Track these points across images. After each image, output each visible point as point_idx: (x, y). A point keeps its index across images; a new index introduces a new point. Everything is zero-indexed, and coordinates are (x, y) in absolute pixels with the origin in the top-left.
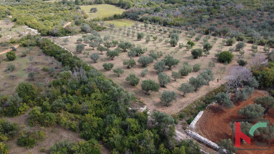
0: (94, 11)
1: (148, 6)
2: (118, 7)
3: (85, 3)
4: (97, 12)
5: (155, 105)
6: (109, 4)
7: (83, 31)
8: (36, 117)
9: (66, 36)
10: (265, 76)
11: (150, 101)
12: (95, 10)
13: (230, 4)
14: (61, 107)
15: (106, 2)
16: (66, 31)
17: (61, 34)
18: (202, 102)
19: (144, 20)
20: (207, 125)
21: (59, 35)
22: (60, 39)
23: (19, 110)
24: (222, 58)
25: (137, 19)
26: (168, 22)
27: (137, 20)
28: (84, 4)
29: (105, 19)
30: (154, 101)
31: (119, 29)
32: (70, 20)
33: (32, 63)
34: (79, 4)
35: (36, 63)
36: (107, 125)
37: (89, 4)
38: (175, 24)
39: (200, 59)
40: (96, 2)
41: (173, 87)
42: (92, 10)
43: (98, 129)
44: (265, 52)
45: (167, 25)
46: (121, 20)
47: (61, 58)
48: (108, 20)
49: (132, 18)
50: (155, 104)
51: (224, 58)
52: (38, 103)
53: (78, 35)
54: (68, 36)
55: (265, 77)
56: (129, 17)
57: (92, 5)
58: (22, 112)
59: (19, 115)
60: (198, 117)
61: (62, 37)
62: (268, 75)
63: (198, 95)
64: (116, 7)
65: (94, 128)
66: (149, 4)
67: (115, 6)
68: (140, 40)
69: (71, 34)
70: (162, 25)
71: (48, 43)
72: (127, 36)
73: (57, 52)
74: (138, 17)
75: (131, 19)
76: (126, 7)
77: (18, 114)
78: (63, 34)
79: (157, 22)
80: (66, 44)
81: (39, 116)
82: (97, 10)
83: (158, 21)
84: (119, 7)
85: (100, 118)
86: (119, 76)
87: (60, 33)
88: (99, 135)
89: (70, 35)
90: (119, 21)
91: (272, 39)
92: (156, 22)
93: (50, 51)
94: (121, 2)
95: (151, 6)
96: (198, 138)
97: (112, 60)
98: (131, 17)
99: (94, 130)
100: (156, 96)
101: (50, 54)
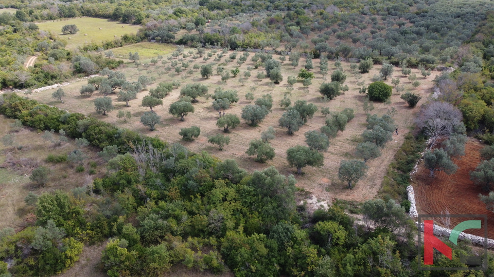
0: (70, 32)
1: (177, 16)
2: (113, 21)
3: (39, 18)
4: (77, 34)
5: (327, 191)
6: (90, 16)
7: (80, 73)
8: (122, 262)
9: (49, 85)
10: (468, 113)
11: (314, 185)
12: (73, 30)
13: (315, 6)
14: (162, 229)
15: (83, 13)
16: (45, 75)
17: (36, 82)
18: (396, 171)
19: (189, 41)
20: (433, 207)
21: (32, 85)
22: (36, 92)
23: (66, 257)
24: (375, 94)
25: (172, 40)
26: (238, 43)
27: (171, 42)
28: (37, 18)
29: (108, 45)
30: (320, 184)
31: (152, 62)
32: (31, 53)
33: (12, 150)
34: (25, 18)
35: (20, 149)
36: (286, 244)
37: (47, 18)
38: (252, 45)
39: (337, 100)
40: (63, 14)
41: (332, 153)
42: (65, 29)
43: (270, 257)
44: (424, 77)
45: (239, 47)
46: (141, 46)
47: (80, 131)
48: (115, 47)
49: (160, 40)
50: (326, 188)
51: (379, 94)
52: (96, 231)
53: (74, 81)
54: (52, 84)
55: (467, 115)
56: (153, 39)
57: (54, 19)
58: (75, 259)
59: (69, 266)
60: (412, 196)
61: (41, 89)
62: (471, 112)
63: (383, 161)
64: (109, 21)
65: (262, 257)
66: (179, 12)
67: (106, 20)
68: (207, 78)
69: (57, 80)
70: (229, 48)
71: (24, 103)
72: (176, 73)
73: (60, 120)
74: (173, 38)
75: (158, 41)
76: (133, 21)
77: (67, 266)
78: (39, 81)
79: (218, 44)
80: (61, 102)
81: (128, 258)
82: (77, 29)
83: (217, 41)
84: (117, 20)
85: (262, 235)
86: (221, 150)
87: (34, 81)
88: (278, 268)
89: (57, 83)
90: (138, 46)
91: (425, 55)
92: (216, 43)
93: (40, 120)
94: (118, 12)
95: (183, 15)
96: (440, 231)
97: (182, 120)
98: (159, 38)
99: (263, 260)
100: (316, 175)
101: (42, 126)
